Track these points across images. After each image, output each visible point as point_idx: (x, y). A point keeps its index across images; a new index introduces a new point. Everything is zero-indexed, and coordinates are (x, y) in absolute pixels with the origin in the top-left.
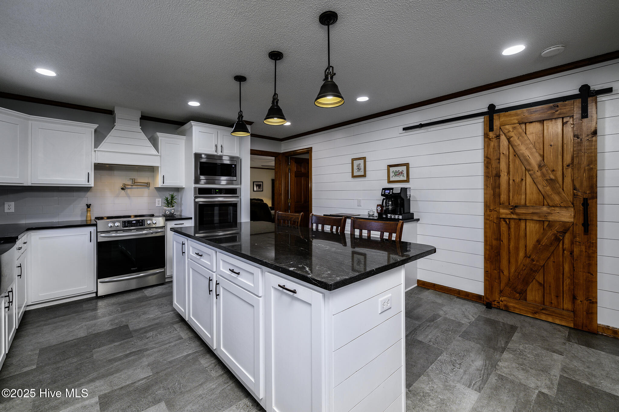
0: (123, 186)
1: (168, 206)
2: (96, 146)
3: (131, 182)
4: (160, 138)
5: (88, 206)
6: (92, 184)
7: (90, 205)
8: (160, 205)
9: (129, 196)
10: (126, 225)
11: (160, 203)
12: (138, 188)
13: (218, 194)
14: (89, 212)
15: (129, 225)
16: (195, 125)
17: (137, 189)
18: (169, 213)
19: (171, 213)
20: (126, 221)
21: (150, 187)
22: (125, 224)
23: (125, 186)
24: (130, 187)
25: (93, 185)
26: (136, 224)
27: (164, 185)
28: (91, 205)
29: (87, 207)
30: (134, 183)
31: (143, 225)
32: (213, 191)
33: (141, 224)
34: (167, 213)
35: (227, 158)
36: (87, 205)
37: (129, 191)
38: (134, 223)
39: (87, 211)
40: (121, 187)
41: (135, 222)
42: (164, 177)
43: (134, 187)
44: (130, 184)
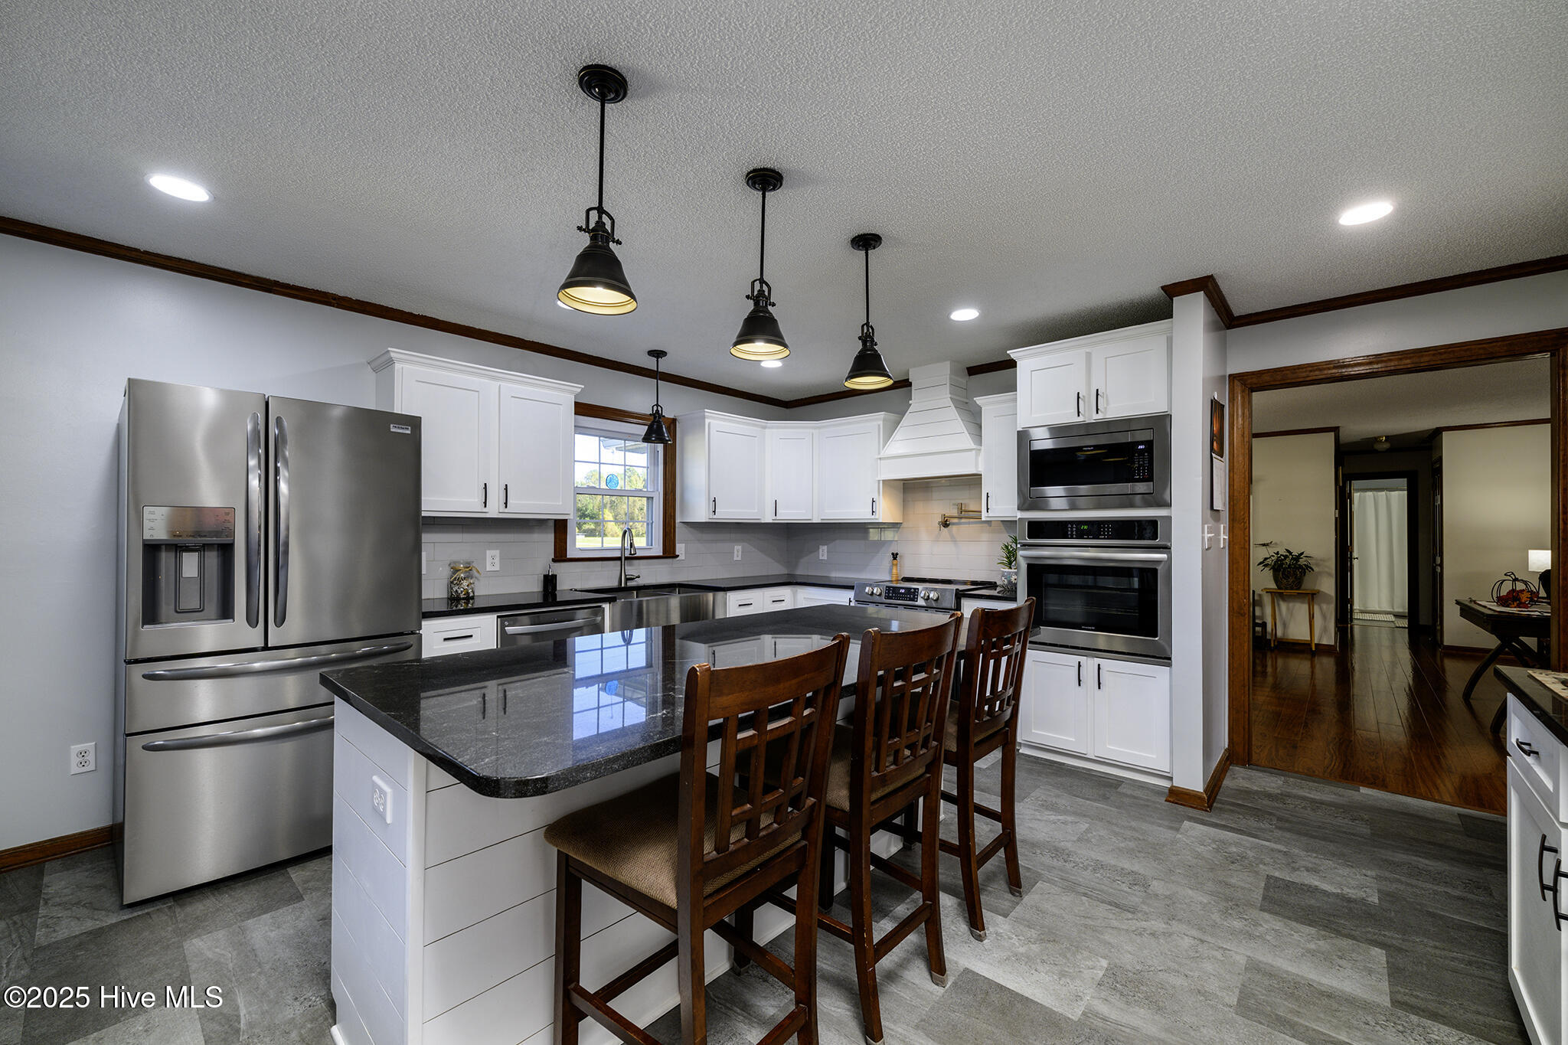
0: (944, 519)
3: (955, 509)
5: (895, 556)
6: (897, 516)
9: (954, 540)
12: (969, 523)
13: (1088, 538)
14: (894, 568)
15: (894, 595)
22: (889, 593)
23: (947, 519)
24: (956, 520)
25: (899, 520)
26: (905, 596)
28: (898, 553)
29: (893, 557)
30: (961, 513)
31: (916, 600)
32: (1072, 528)
33: (912, 597)
36: (893, 554)
37: (954, 529)
38: (902, 593)
39: (893, 565)
40: (941, 521)
42: (988, 496)
43: (963, 520)
44: (956, 515)
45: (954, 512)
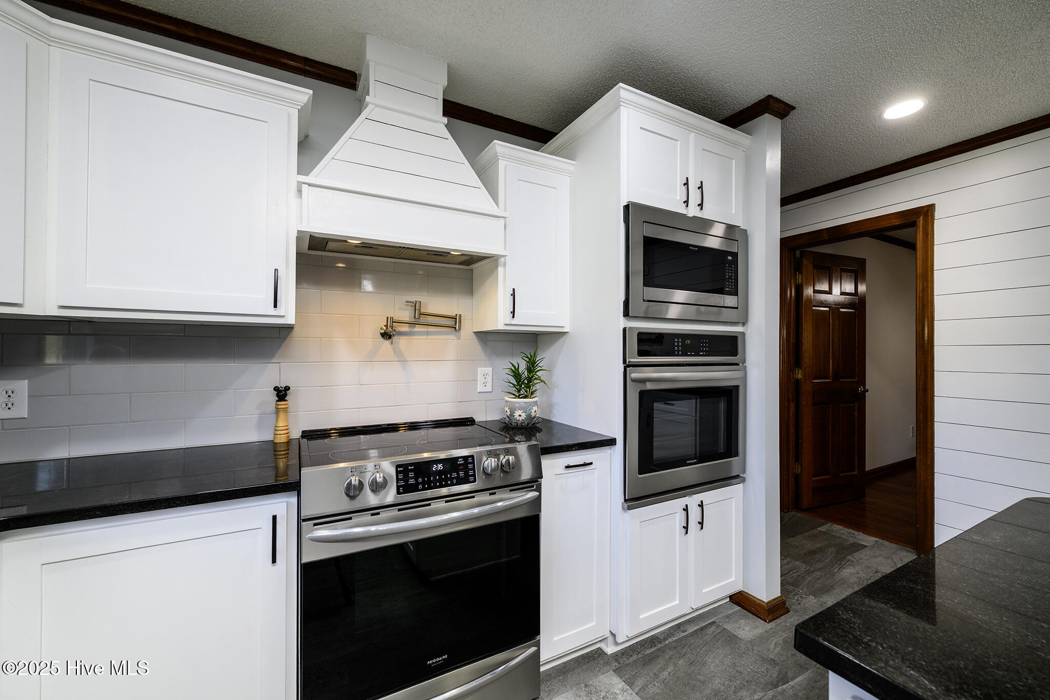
0: (386, 326)
1: (519, 391)
2: (304, 168)
3: (408, 312)
4: (502, 164)
5: (282, 394)
6: (288, 314)
7: (287, 388)
8: (489, 388)
9: (402, 360)
10: (412, 481)
11: (489, 379)
12: (427, 333)
14: (282, 415)
15: (420, 480)
16: (629, 102)
17: (425, 337)
18: (524, 416)
19: (529, 417)
20: (411, 464)
21: (462, 331)
22: (407, 477)
23: (392, 327)
24: (405, 328)
25: (290, 319)
26: (446, 476)
27: (514, 321)
28: (289, 388)
29: (278, 395)
30: (420, 317)
31: (471, 479)
32: (678, 342)
33: (462, 474)
34: (518, 418)
35: (719, 230)
36: (276, 389)
37: (401, 341)
38: (439, 472)
39: (277, 411)
40: (381, 329)
41: (440, 467)
42: (513, 295)
43: (418, 329)
44: (407, 319)
45: (406, 315)
